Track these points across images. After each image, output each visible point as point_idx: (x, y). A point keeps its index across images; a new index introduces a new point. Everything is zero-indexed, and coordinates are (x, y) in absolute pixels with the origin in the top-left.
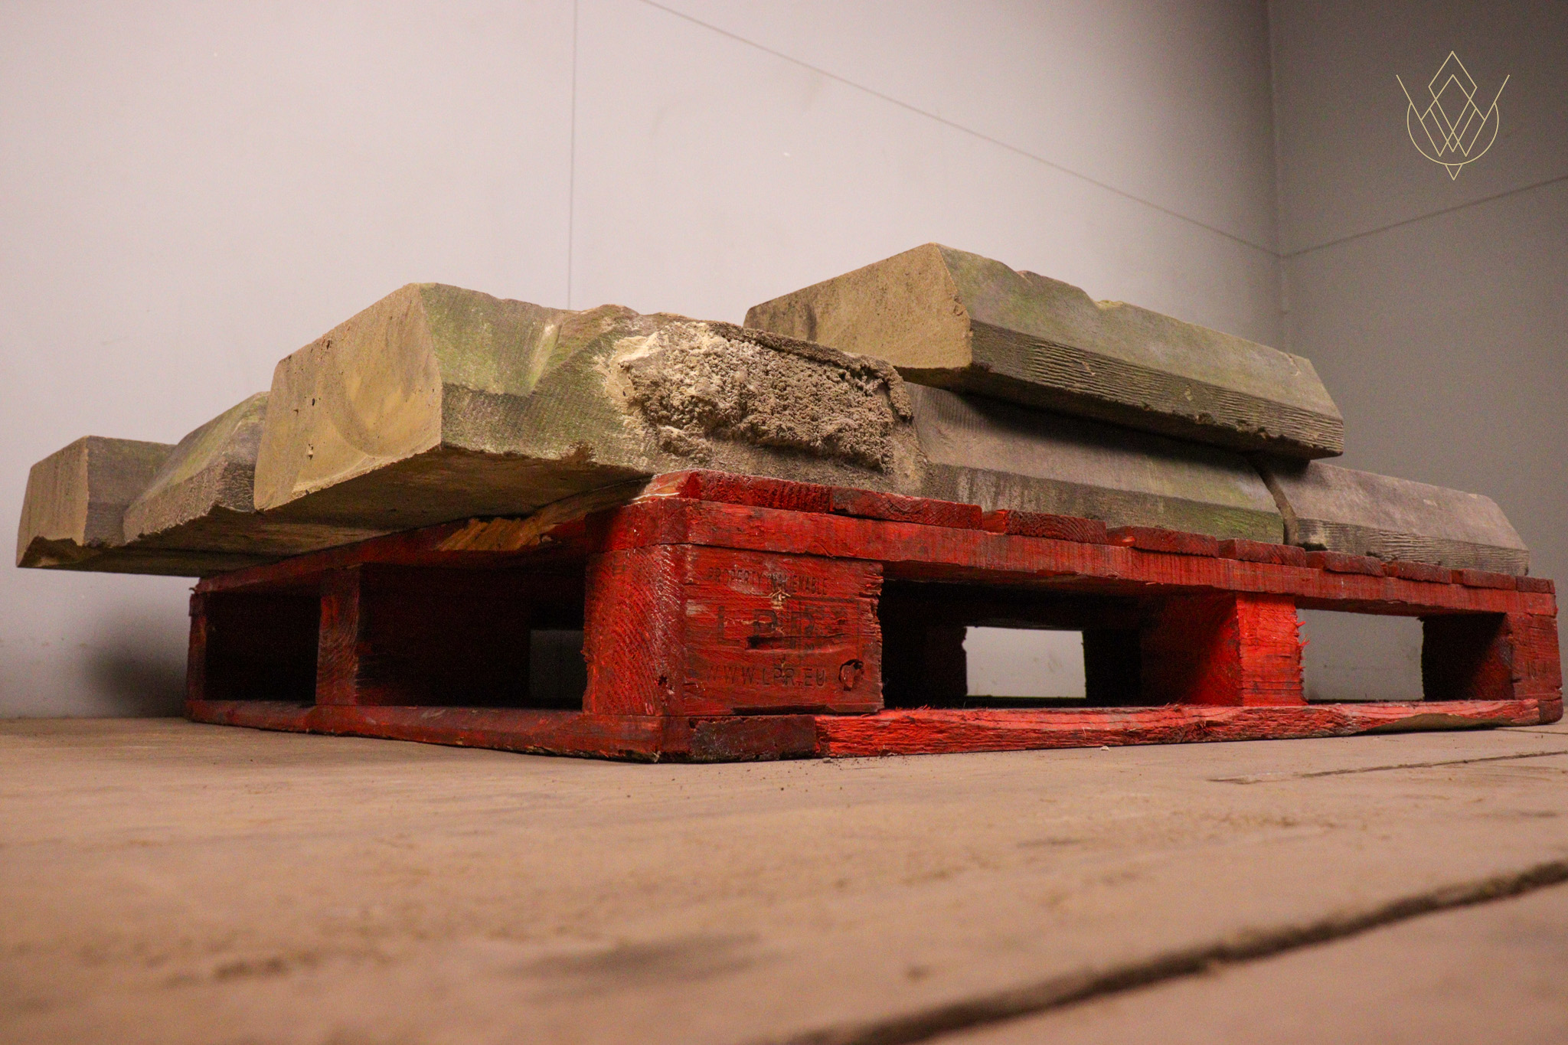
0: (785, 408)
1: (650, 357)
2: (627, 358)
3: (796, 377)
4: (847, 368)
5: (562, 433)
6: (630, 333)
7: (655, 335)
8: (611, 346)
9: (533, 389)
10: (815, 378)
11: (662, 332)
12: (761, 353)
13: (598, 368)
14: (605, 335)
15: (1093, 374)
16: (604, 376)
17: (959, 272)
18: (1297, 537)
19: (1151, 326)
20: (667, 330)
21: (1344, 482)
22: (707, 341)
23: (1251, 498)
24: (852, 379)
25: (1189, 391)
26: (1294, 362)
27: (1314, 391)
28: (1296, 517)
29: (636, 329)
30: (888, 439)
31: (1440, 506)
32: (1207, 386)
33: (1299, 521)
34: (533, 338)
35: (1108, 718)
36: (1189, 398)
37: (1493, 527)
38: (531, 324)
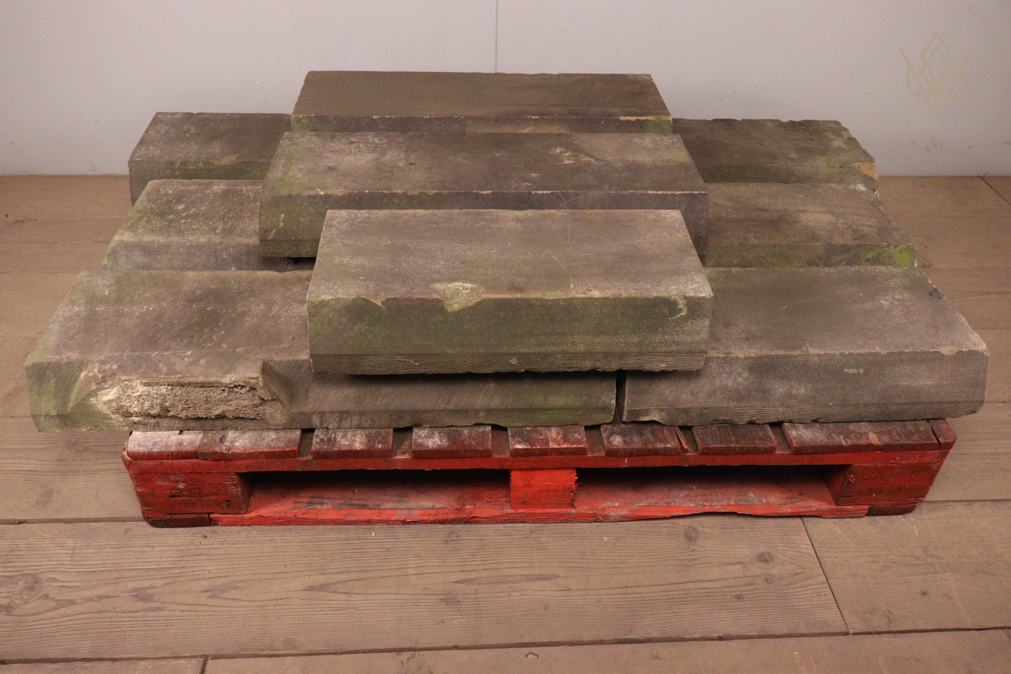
0: (190, 407)
1: (113, 400)
2: (106, 398)
3: (193, 396)
4: (225, 387)
5: (86, 424)
6: (104, 389)
7: (116, 388)
8: (96, 394)
9: (69, 411)
10: (206, 394)
11: (119, 387)
12: (171, 390)
13: (93, 402)
14: (93, 391)
15: (417, 364)
16: (97, 404)
17: (317, 319)
18: (624, 418)
19: (501, 314)
20: (121, 386)
21: (727, 369)
22: (141, 389)
23: (585, 398)
24: (231, 390)
25: (515, 359)
26: (687, 303)
27: (688, 330)
28: (626, 408)
29: (107, 386)
30: (260, 407)
31: (867, 372)
32: (534, 354)
33: (628, 411)
34: (74, 382)
35: (398, 512)
36: (514, 363)
37: (945, 383)
38: (74, 374)
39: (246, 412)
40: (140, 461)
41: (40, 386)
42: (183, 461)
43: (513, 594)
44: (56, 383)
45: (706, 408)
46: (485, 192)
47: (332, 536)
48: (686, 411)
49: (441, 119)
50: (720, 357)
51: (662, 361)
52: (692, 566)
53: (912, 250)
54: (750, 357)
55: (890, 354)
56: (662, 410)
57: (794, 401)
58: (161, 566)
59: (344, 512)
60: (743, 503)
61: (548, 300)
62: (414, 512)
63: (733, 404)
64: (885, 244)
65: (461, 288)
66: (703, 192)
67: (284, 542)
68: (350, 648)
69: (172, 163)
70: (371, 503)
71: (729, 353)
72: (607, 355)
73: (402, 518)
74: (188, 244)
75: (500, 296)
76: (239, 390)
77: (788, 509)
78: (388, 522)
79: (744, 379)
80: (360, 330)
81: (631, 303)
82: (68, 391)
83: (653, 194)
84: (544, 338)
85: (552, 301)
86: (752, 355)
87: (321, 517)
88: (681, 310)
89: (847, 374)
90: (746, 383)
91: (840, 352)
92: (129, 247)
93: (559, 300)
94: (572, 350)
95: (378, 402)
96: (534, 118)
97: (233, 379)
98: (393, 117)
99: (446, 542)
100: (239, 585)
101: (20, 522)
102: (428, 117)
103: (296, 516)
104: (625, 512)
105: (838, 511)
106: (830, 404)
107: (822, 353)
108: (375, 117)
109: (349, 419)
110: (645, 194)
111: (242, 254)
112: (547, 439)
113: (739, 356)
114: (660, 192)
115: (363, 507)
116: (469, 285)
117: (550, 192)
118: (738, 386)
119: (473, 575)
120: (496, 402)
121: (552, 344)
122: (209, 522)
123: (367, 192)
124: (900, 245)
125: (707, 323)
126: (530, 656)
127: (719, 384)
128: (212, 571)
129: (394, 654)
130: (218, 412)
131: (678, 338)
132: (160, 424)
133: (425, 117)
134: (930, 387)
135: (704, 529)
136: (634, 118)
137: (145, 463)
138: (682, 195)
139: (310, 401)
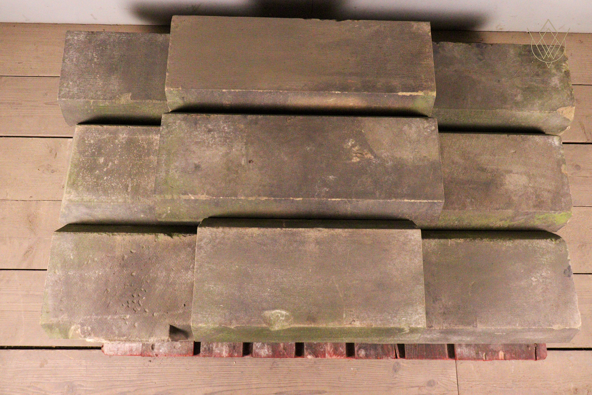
19: (302, 331)
26: (410, 329)
31: (507, 334)
38: (69, 327)
41: (51, 330)
44: (59, 330)
46: (298, 199)
47: (214, 363)
52: (393, 387)
53: (569, 215)
54: (443, 329)
55: (523, 329)
58: (131, 379)
61: (329, 328)
64: (553, 212)
65: (279, 315)
66: (441, 201)
67: (190, 366)
69: (87, 102)
75: (302, 326)
79: (437, 335)
80: (222, 335)
81: (377, 329)
82: (66, 332)
83: (408, 202)
84: (325, 338)
85: (332, 328)
88: (406, 331)
89: (496, 334)
91: (495, 328)
93: (336, 327)
96: (337, 92)
97: (155, 340)
98: (237, 91)
99: (271, 368)
107: (485, 328)
108: (224, 91)
110: (402, 202)
111: (147, 209)
112: (325, 351)
114: (413, 201)
116: (284, 312)
117: (340, 200)
118: (433, 337)
119: (284, 390)
121: (330, 340)
123: (221, 198)
128: (157, 383)
135: (403, 364)
136: (408, 94)
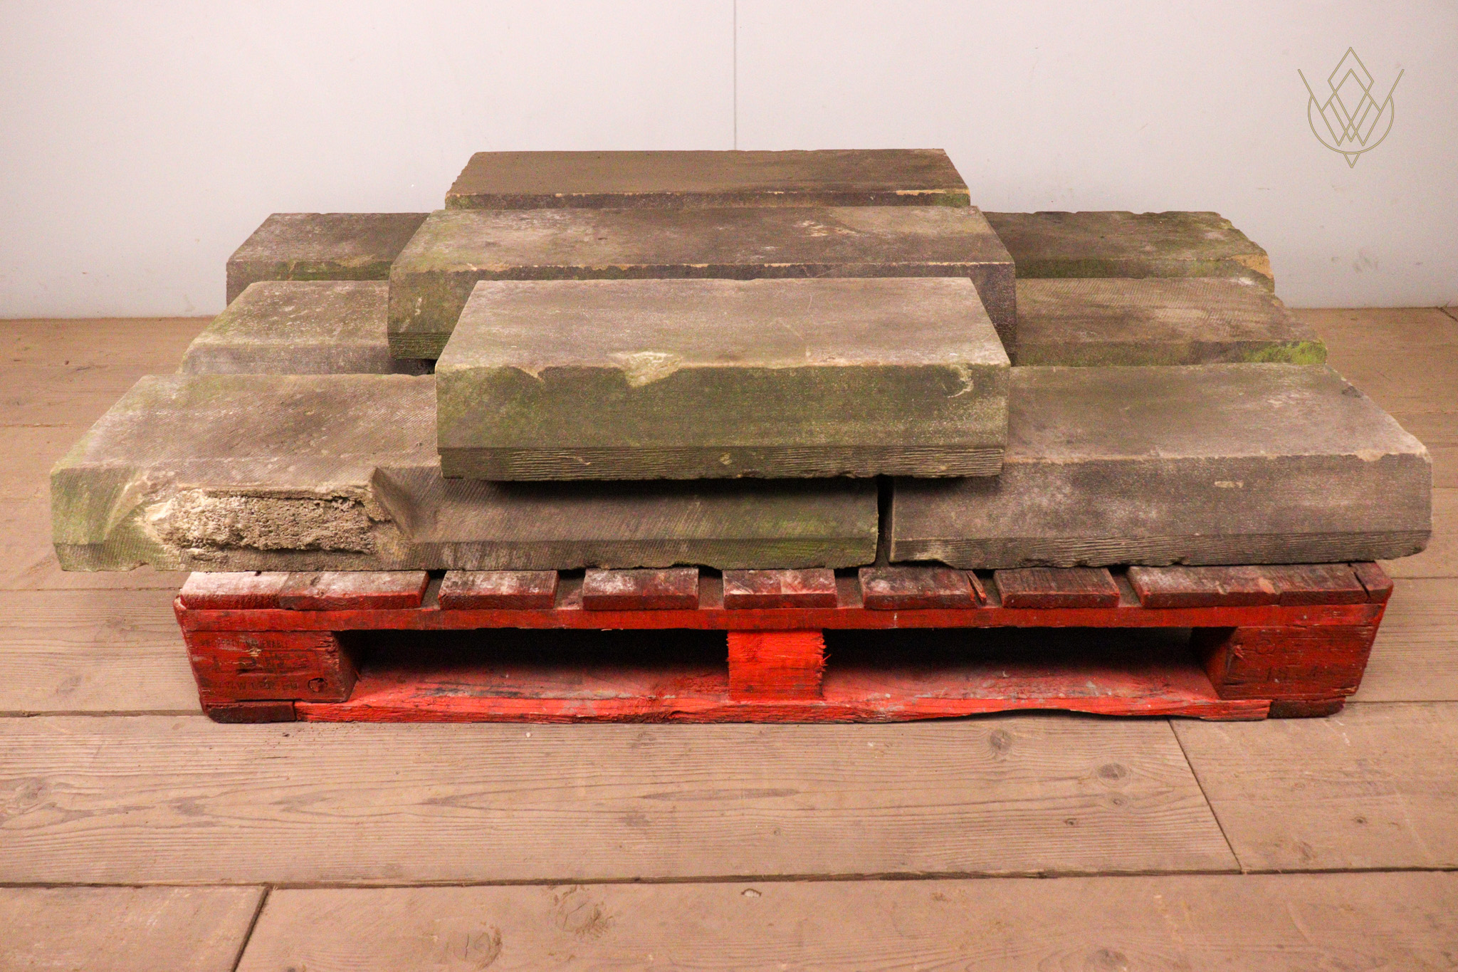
0: (271, 532)
1: (165, 519)
2: (155, 517)
3: (276, 513)
4: (320, 499)
5: (128, 558)
6: (154, 502)
7: (170, 502)
8: (144, 511)
9: (105, 539)
10: (293, 510)
11: (174, 499)
12: (246, 503)
13: (139, 524)
14: (138, 507)
15: (588, 464)
16: (144, 527)
17: (448, 396)
18: (892, 556)
19: (707, 390)
20: (177, 498)
21: (1040, 481)
22: (204, 502)
23: (834, 524)
24: (328, 504)
25: (727, 457)
26: (972, 374)
27: (976, 413)
28: (894, 540)
29: (159, 498)
30: (369, 534)
31: (1248, 486)
32: (755, 449)
33: (897, 543)
34: (115, 497)
35: (566, 704)
36: (726, 463)
37: (1369, 502)
38: (116, 486)
39: (349, 540)
40: (198, 611)
41: (69, 501)
42: (257, 612)
43: (728, 813)
44: (91, 499)
45: (1011, 540)
46: (699, 266)
47: (468, 737)
48: (981, 543)
49: (648, 196)
50: (1028, 464)
51: (940, 461)
52: (1000, 781)
53: (1320, 350)
54: (1073, 464)
55: (1281, 460)
56: (946, 543)
57: (1143, 529)
58: (219, 771)
59: (487, 702)
60: (1077, 695)
61: (773, 370)
62: (589, 704)
63: (1051, 534)
64: (1279, 341)
65: (651, 358)
66: (1007, 263)
67: (398, 744)
68: (480, 878)
69: (285, 265)
70: (527, 691)
71: (1041, 458)
72: (859, 450)
73: (571, 712)
74: (292, 347)
75: (705, 364)
76: (339, 505)
77: (1147, 703)
78: (550, 719)
79: (1065, 495)
80: (507, 413)
81: (892, 374)
82: (106, 509)
83: (935, 266)
84: (768, 425)
85: (779, 371)
86: (1076, 461)
87: (454, 709)
88: (963, 385)
89: (1218, 488)
90: (1069, 501)
91: (1206, 456)
92: (212, 351)
93: (788, 369)
94: (809, 444)
95: (536, 529)
96: (776, 193)
97: (332, 488)
98: (584, 194)
99: (633, 746)
100: (328, 796)
101: (30, 715)
102: (631, 194)
103: (417, 706)
104: (900, 707)
105: (1226, 707)
106: (1197, 534)
107: (1179, 457)
108: (558, 195)
109: (494, 554)
110: (923, 267)
111: (366, 360)
112: (779, 584)
113: (1057, 462)
114: (945, 264)
115: (515, 695)
116: (663, 355)
117: (789, 264)
118: (1057, 507)
119: (670, 789)
120: (703, 529)
121: (779, 433)
122: (294, 715)
123: (536, 266)
124: (1301, 344)
125: (1003, 404)
126: (748, 894)
127: (1029, 503)
128: (291, 779)
129: (545, 887)
130: (309, 540)
131: (962, 425)
132: (230, 560)
133: (626, 194)
134: (1347, 508)
135: (1020, 734)
136: (916, 192)
137: (204, 613)
138: (976, 266)
139: (440, 526)
